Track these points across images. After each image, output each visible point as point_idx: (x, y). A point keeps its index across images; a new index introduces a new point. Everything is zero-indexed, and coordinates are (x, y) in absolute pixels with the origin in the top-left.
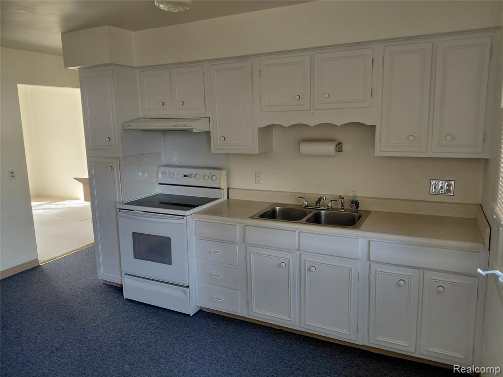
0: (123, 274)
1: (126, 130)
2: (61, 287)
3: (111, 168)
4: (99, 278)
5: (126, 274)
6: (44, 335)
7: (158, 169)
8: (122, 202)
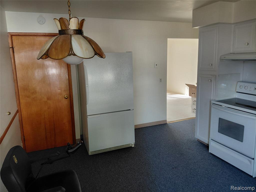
0: (210, 139)
1: (221, 60)
2: (177, 137)
3: (210, 81)
4: (195, 137)
5: (212, 139)
6: (169, 158)
7: (237, 83)
8: (214, 100)
